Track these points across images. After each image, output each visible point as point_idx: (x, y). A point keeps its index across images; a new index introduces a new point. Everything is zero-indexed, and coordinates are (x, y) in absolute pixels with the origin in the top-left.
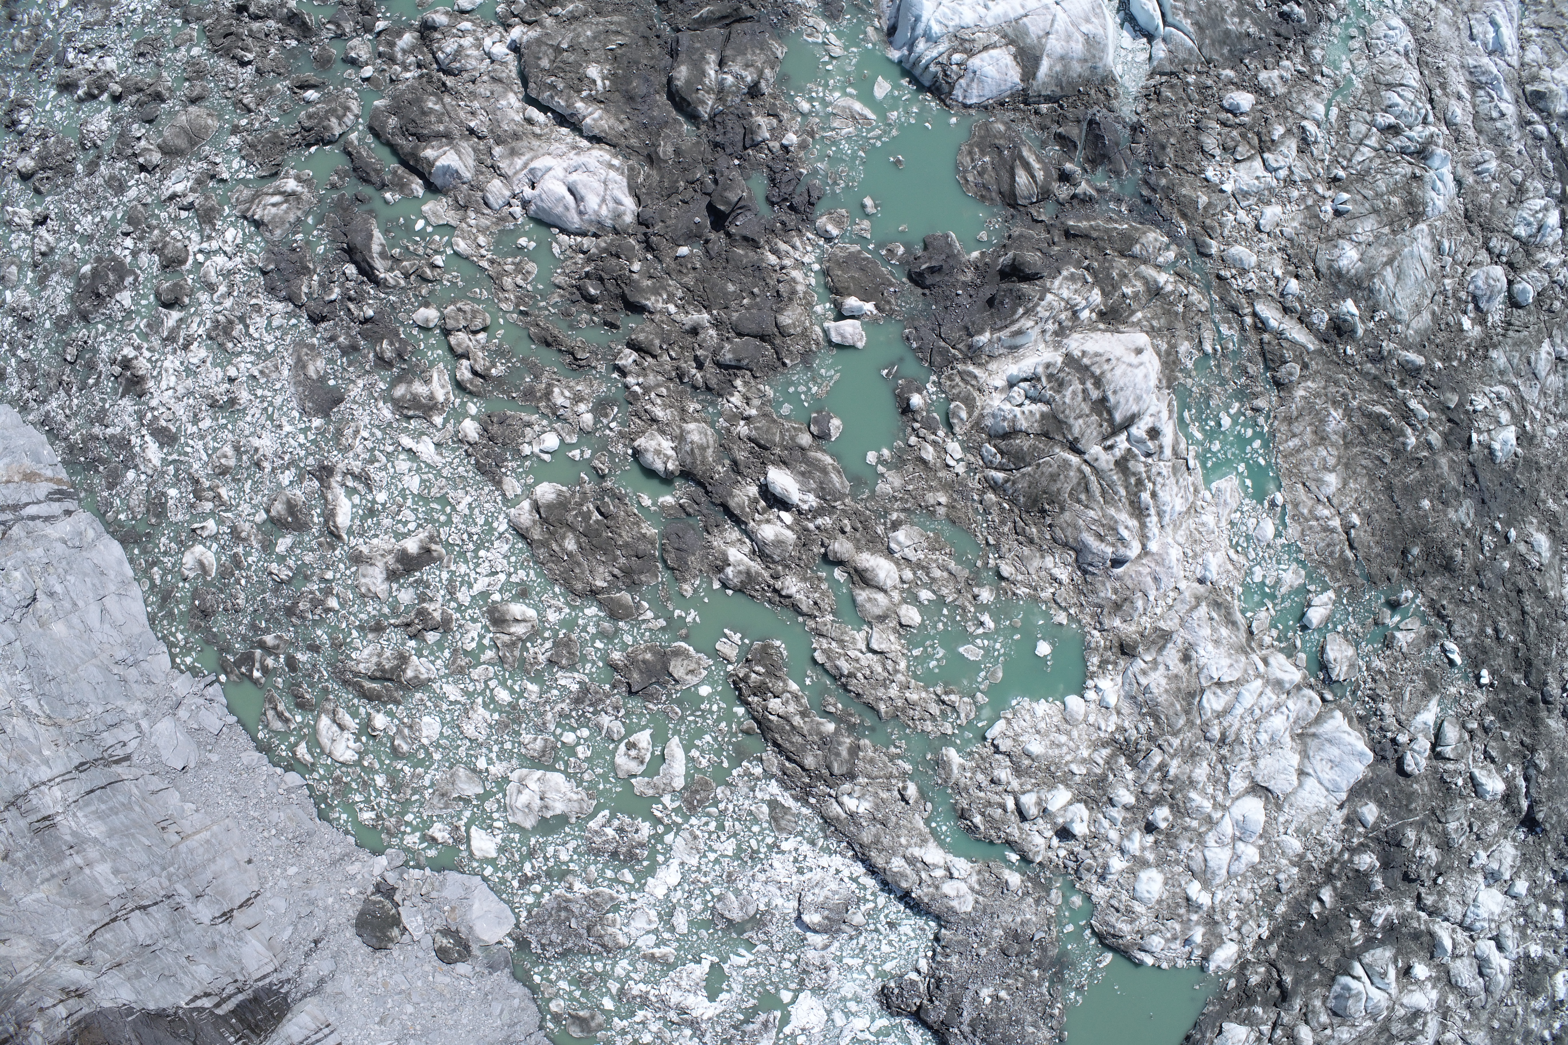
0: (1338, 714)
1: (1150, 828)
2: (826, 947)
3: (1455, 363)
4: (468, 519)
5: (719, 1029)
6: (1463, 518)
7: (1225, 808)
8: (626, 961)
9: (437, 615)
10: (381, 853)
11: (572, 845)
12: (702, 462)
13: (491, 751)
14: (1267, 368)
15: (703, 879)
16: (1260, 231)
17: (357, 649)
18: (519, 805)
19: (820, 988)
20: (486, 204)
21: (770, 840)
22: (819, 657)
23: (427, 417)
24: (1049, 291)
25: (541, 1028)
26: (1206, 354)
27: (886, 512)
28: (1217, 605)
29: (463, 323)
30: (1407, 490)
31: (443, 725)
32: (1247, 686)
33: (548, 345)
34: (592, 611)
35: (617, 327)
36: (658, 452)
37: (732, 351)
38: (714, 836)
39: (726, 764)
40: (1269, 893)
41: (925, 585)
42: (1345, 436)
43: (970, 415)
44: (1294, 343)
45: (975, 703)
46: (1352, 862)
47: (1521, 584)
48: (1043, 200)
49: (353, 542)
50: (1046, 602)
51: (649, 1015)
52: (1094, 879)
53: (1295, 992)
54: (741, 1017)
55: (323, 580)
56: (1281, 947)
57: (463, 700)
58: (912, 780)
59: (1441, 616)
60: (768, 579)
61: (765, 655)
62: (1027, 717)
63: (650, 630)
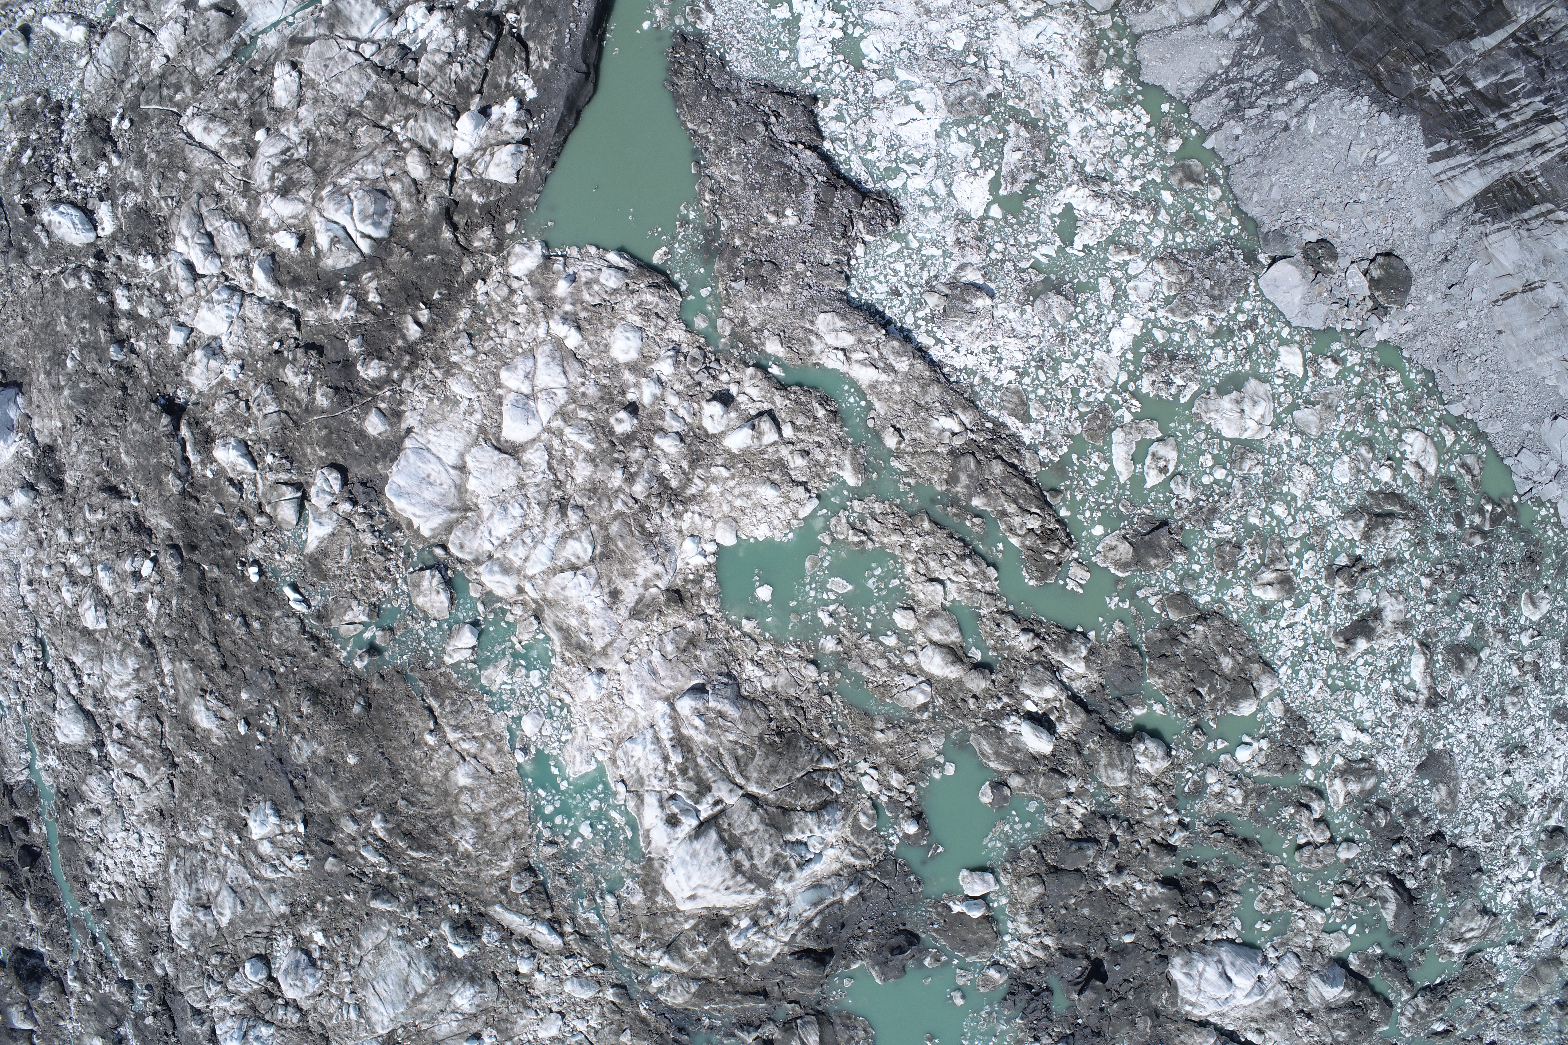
0: (426, 532)
1: (633, 408)
2: (962, 267)
3: (329, 898)
4: (1313, 674)
5: (1059, 173)
6: (304, 745)
7: (548, 430)
8: (1154, 245)
9: (1339, 582)
10: (1380, 342)
11: (1212, 365)
12: (1111, 752)
13: (1289, 454)
14: (543, 884)
15: (1088, 336)
16: (560, 1013)
17: (1405, 541)
18: (1263, 404)
19: (962, 222)
20: (1298, 956)
21: (1027, 380)
22: (992, 572)
23: (1349, 762)
24: (786, 944)
25: (1227, 169)
26: (611, 892)
27: (934, 718)
28: (581, 647)
29: (1320, 851)
30: (375, 773)
31: (1331, 476)
32: (544, 568)
33: (1245, 840)
34: (1203, 599)
35: (1185, 863)
36: (1154, 758)
37: (1086, 857)
38: (1080, 382)
39: (1074, 457)
40: (480, 332)
41: (891, 650)
42: (453, 823)
43: (856, 819)
44: (519, 912)
45: (831, 534)
46: (388, 368)
47: (224, 675)
48: (789, 1022)
49: (1409, 641)
50: (766, 640)
51: (1128, 187)
52: (685, 348)
53: (435, 217)
54: (1038, 187)
55: (1434, 602)
56: (458, 270)
57: (1314, 502)
58: (890, 450)
59: (314, 638)
60: (1045, 646)
61: (1044, 570)
62: (776, 522)
63: (1150, 586)
